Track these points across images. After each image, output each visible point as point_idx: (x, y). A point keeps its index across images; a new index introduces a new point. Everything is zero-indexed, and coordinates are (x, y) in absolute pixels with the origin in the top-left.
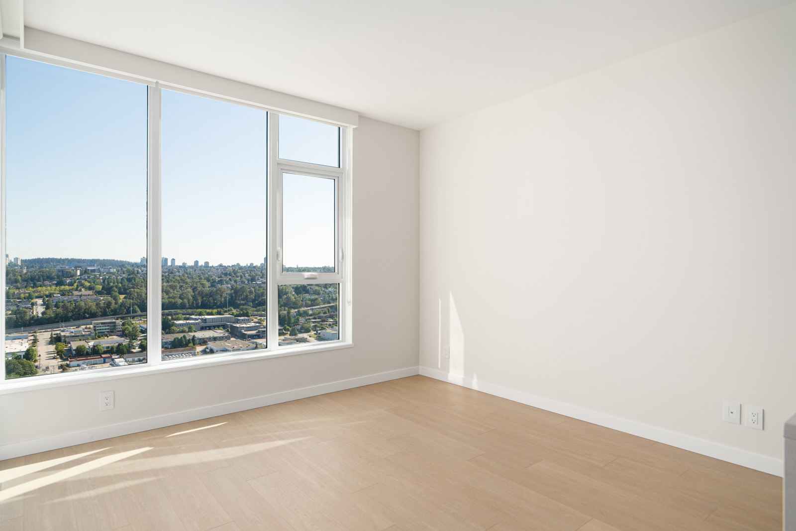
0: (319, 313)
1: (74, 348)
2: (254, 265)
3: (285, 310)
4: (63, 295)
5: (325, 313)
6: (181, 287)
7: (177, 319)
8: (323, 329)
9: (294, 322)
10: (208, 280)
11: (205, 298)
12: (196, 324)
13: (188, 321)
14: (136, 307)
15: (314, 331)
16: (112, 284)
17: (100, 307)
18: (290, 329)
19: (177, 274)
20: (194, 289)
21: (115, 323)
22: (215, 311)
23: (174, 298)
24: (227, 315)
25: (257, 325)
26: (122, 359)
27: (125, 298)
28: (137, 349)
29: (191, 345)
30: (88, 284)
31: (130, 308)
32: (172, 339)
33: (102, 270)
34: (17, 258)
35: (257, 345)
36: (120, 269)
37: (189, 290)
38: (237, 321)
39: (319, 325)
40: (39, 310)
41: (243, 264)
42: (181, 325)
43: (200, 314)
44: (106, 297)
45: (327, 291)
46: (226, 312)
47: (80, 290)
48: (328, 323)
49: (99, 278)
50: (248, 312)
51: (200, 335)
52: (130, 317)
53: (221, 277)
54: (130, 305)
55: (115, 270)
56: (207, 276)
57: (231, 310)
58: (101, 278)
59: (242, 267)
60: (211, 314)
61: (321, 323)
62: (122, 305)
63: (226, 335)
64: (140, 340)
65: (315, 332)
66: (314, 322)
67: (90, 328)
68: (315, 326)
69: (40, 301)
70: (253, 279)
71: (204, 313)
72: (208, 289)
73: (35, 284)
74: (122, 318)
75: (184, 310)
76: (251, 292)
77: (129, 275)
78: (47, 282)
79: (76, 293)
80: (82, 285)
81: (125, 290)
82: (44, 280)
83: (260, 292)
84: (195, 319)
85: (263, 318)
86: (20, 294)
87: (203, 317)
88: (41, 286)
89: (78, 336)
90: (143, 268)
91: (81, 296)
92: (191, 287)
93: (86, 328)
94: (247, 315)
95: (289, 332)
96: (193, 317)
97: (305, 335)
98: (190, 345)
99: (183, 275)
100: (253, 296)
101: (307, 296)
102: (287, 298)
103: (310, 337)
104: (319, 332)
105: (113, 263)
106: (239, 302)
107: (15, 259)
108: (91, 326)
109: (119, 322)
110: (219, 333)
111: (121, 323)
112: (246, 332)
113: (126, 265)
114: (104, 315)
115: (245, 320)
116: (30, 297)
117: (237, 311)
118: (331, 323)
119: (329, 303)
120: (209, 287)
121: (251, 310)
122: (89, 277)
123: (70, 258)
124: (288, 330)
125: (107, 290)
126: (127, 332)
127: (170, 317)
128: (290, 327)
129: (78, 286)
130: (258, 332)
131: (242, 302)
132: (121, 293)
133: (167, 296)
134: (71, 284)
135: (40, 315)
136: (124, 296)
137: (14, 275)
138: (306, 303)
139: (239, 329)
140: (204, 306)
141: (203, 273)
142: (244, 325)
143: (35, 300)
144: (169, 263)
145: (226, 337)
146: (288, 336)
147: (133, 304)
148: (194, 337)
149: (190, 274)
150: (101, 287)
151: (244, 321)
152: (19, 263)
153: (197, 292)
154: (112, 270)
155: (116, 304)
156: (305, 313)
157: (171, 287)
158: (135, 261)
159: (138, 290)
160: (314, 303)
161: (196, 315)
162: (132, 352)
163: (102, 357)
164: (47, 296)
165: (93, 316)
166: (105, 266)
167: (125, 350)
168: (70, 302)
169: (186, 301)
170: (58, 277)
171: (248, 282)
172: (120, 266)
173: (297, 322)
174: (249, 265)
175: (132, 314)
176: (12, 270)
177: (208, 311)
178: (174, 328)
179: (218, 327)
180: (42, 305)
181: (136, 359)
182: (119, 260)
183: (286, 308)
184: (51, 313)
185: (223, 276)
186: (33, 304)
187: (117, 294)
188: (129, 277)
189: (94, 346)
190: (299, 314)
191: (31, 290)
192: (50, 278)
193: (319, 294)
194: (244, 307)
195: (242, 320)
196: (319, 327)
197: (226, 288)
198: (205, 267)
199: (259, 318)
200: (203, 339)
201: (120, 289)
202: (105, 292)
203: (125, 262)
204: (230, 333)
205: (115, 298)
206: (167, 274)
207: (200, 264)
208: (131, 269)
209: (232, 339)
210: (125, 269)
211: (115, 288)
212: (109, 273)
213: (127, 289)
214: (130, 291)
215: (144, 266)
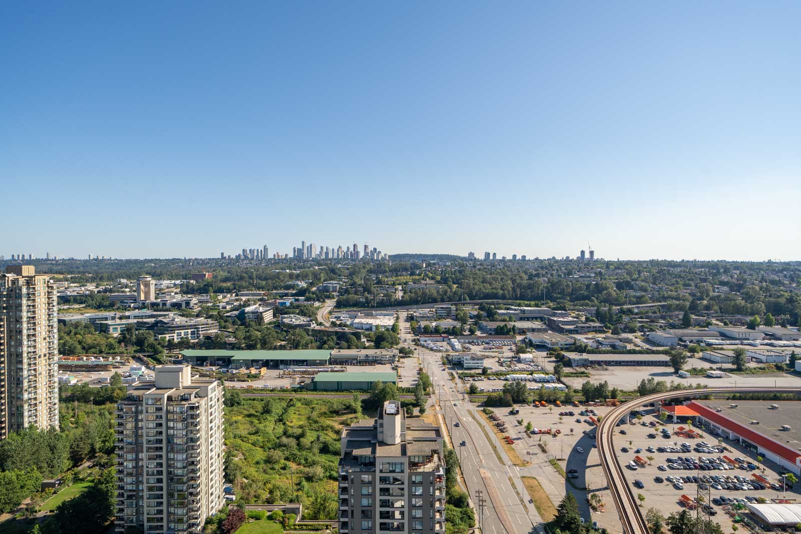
0: (647, 312)
1: (423, 326)
2: (570, 259)
3: (605, 307)
4: (415, 283)
5: (654, 312)
6: (502, 279)
7: (500, 309)
8: (652, 330)
9: (617, 320)
10: (526, 273)
11: (523, 290)
12: (516, 314)
13: (508, 311)
14: (466, 295)
15: (641, 332)
16: (447, 275)
17: (440, 295)
18: (612, 327)
19: (498, 267)
20: (514, 281)
21: (450, 308)
22: (533, 303)
23: (496, 289)
24: (544, 308)
25: (575, 320)
26: (456, 340)
27: (457, 287)
28: (467, 333)
29: (512, 333)
30: (431, 275)
31: (461, 296)
32: (495, 327)
33: (440, 263)
34: (386, 254)
35: (575, 341)
36: (453, 262)
37: (509, 282)
38: (554, 315)
39: (647, 325)
40: (399, 295)
41: (558, 258)
42: (502, 314)
43: (519, 305)
44: (443, 286)
45: (656, 287)
46: (543, 304)
47: (426, 280)
48: (659, 324)
49: (438, 270)
50: (565, 306)
51: (519, 325)
52: (462, 304)
53: (537, 270)
54: (461, 293)
55: (450, 263)
56: (524, 269)
57: (548, 303)
58: (440, 270)
59: (558, 260)
60: (529, 306)
61: (649, 323)
62: (455, 293)
63: (544, 327)
64: (469, 324)
65: (643, 333)
66: (640, 322)
67: (432, 311)
68: (642, 327)
69: (400, 288)
70: (569, 273)
71: (523, 305)
72: (526, 281)
73: (397, 274)
74: (456, 305)
75: (505, 301)
76: (568, 286)
77: (460, 268)
78: (404, 273)
79: (423, 282)
80: (427, 275)
81: (457, 280)
82: (402, 271)
83: (577, 286)
84: (514, 310)
85: (581, 313)
86: (388, 281)
87: (522, 308)
88: (400, 276)
89: (425, 317)
90: (470, 262)
91: (426, 284)
92: (511, 279)
93: (430, 311)
94: (564, 309)
95: (610, 331)
96: (513, 307)
97: (630, 336)
98: (510, 333)
99: (504, 268)
100: (570, 290)
101: (632, 293)
102: (607, 293)
103: (636, 338)
104: (647, 333)
105: (448, 257)
106: (555, 295)
108: (434, 310)
109: (453, 308)
110: (537, 324)
111: (455, 309)
112: (563, 327)
113: (458, 259)
114: (443, 301)
115: (562, 313)
116: (394, 284)
117: (554, 304)
118: (663, 325)
119: (660, 302)
121: (568, 304)
122: (431, 269)
123: (418, 253)
124: (609, 328)
125: (444, 281)
126: (459, 316)
127: (493, 306)
128: (612, 325)
129: (424, 277)
130: (577, 327)
131: (559, 296)
132: (454, 283)
133: (490, 287)
134: (419, 275)
135: (400, 298)
136: (456, 285)
137: (384, 267)
138: (630, 300)
139: (557, 323)
140: (522, 297)
141: (520, 266)
142: (562, 319)
143: (397, 287)
144: (491, 258)
145: (544, 329)
146: (609, 335)
147: (464, 293)
148: (514, 326)
149: (509, 267)
150: (440, 277)
151: (562, 315)
152: (387, 258)
153: (516, 285)
154: (447, 264)
155: (451, 292)
156: (630, 311)
157: (494, 279)
158: (464, 256)
159: (467, 281)
160: (640, 300)
161: (515, 306)
162: (464, 335)
163: (441, 336)
164: (405, 284)
165: (435, 301)
166: (442, 260)
167: (458, 332)
168: (419, 289)
169: (506, 292)
170: (411, 268)
171: (565, 276)
172: (453, 260)
173: (619, 320)
174: (565, 258)
175: (462, 302)
176: (383, 263)
177: (526, 302)
178: (496, 316)
179: (536, 318)
180: (401, 290)
181: (467, 341)
182: (452, 255)
183: (607, 305)
184: (407, 297)
185: (539, 269)
186: (396, 290)
187: (451, 283)
189: (436, 326)
190: (622, 312)
191: (394, 279)
192: (406, 269)
193: (645, 291)
194: (561, 301)
195: (560, 314)
196: (647, 328)
197: (543, 281)
198: (521, 260)
199: (577, 313)
200: (523, 329)
201: (453, 279)
203: (457, 256)
204: (548, 326)
205: (450, 287)
206: (490, 267)
207: (517, 258)
208: (461, 262)
209: (549, 332)
210: (457, 263)
211: (449, 279)
212: (445, 266)
213: (459, 280)
214: (462, 282)
215: (471, 260)
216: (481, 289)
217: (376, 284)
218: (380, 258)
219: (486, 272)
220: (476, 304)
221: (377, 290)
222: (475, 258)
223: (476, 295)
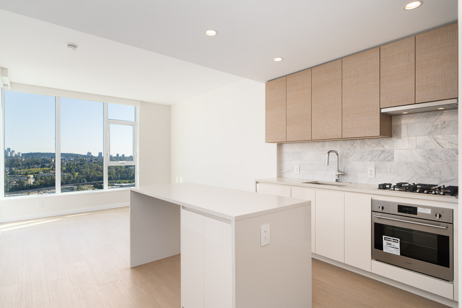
4: (44, 172)
11: (122, 174)
13: (113, 187)
14: (85, 179)
16: (71, 167)
17: (65, 179)
21: (73, 188)
22: (128, 181)
27: (78, 174)
31: (81, 179)
33: (66, 159)
34: (19, 153)
36: (76, 158)
37: (114, 170)
40: (31, 181)
44: (68, 174)
47: (54, 170)
49: (64, 164)
52: (81, 184)
54: (81, 178)
55: (73, 159)
58: (65, 163)
60: (126, 183)
62: (77, 178)
69: (32, 176)
71: (122, 182)
73: (29, 167)
74: (76, 185)
75: (111, 181)
77: (81, 162)
78: (36, 166)
79: (51, 171)
80: (55, 167)
81: (79, 170)
82: (34, 165)
84: (116, 186)
86: (21, 172)
87: (121, 184)
88: (32, 168)
90: (88, 158)
91: (54, 173)
92: (115, 168)
96: (116, 184)
105: (72, 155)
107: (18, 153)
111: (76, 188)
113: (79, 157)
114: (67, 183)
116: (26, 174)
120: (124, 168)
123: (48, 152)
132: (76, 172)
134: (49, 167)
135: (32, 184)
136: (78, 173)
137: (18, 162)
140: (122, 178)
143: (29, 176)
147: (83, 178)
150: (65, 168)
152: (21, 155)
153: (118, 171)
154: (71, 159)
155: (74, 177)
158: (84, 154)
159: (86, 170)
161: (117, 183)
164: (36, 173)
166: (67, 157)
168: (49, 176)
169: (112, 176)
170: (42, 163)
172: (76, 157)
175: (82, 183)
176: (17, 159)
177: (124, 181)
180: (33, 178)
182: (75, 154)
184: (38, 183)
186: (28, 178)
187: (74, 172)
188: (81, 163)
191: (27, 170)
192: (38, 163)
198: (122, 157)
201: (76, 169)
202: (68, 171)
203: (79, 154)
205: (73, 174)
207: (120, 156)
208: (82, 158)
210: (78, 159)
211: (73, 169)
212: (70, 160)
213: (80, 169)
214: (81, 171)
215: (89, 157)
216: (95, 174)
217: (10, 174)
218: (14, 155)
219: (99, 164)
220: (91, 184)
221: (11, 179)
222: (92, 156)
223: (92, 178)
